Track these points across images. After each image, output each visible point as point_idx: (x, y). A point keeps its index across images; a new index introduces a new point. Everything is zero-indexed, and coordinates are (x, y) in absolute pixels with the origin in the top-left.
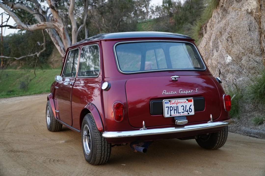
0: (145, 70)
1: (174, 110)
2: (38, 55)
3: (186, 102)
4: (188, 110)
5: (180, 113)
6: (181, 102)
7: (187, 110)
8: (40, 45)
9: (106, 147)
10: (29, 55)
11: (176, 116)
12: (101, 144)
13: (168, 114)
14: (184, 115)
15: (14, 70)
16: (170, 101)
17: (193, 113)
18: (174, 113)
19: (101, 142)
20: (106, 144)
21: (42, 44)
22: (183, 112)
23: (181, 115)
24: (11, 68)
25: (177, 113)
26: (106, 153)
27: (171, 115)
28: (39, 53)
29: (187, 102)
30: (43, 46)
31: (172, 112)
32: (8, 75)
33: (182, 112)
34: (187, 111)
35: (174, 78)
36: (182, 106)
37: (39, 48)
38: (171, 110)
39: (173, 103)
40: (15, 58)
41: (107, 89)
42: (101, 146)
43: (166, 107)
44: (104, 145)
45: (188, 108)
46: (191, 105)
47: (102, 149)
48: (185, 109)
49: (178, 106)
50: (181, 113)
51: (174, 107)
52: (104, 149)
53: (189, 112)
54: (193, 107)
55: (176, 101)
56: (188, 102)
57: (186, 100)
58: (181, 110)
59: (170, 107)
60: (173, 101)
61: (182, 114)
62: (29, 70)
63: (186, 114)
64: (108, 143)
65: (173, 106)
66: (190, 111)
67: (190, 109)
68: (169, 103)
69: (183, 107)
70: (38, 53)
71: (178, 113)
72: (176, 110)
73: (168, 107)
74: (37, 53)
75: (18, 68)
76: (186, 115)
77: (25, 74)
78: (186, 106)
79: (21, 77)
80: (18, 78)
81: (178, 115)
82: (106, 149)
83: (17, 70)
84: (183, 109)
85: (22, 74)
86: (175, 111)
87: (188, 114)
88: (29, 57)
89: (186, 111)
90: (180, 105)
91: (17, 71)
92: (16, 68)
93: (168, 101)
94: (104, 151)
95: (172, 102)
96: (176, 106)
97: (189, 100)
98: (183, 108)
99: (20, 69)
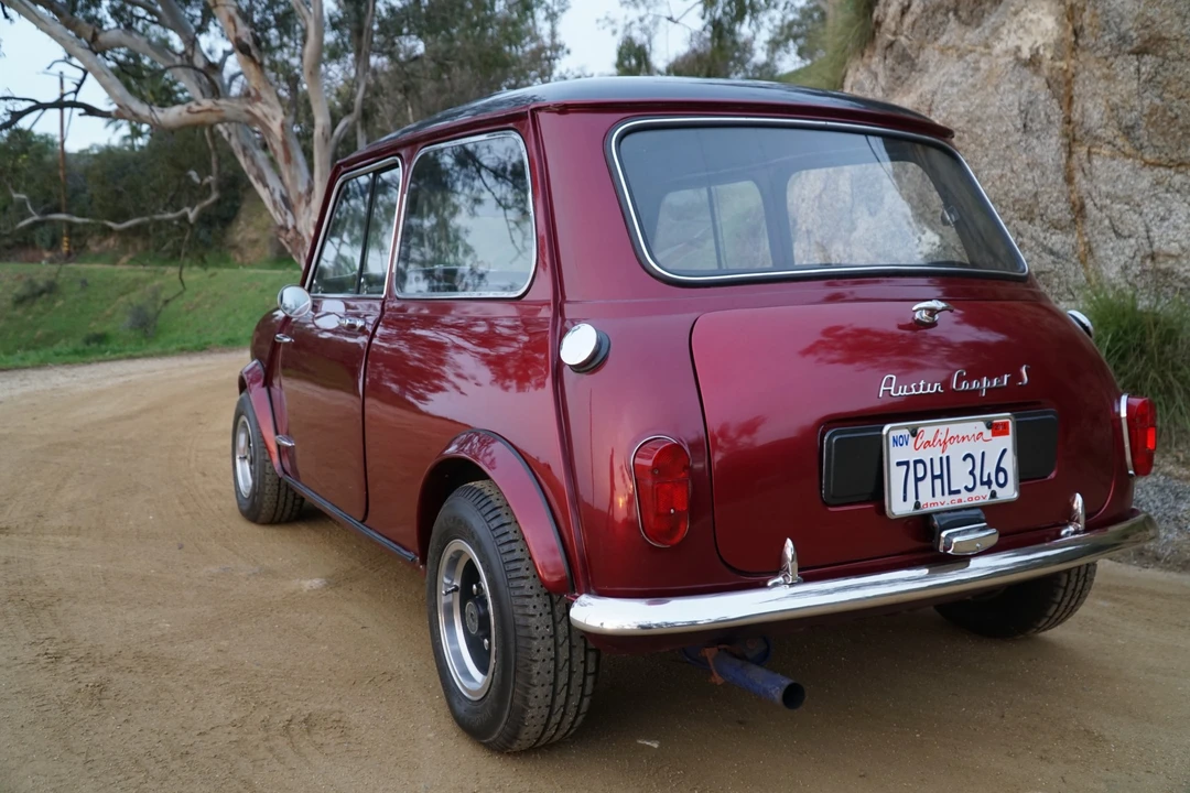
0: (797, 263)
1: (934, 477)
2: (192, 215)
3: (981, 433)
4: (993, 478)
5: (958, 492)
6: (963, 438)
7: (985, 479)
8: (197, 180)
9: (579, 669)
10: (157, 217)
11: (940, 507)
12: (555, 660)
13: (905, 500)
14: (974, 502)
15: (108, 267)
16: (914, 433)
17: (1009, 493)
18: (933, 495)
19: (552, 649)
20: (579, 655)
21: (206, 180)
22: (970, 486)
23: (963, 504)
24: (97, 258)
25: (943, 494)
26: (574, 702)
27: (917, 506)
28: (197, 209)
29: (988, 433)
30: (209, 185)
31: (925, 486)
32: (89, 281)
33: (966, 488)
34: (989, 483)
35: (926, 309)
36: (964, 459)
37: (197, 193)
38: (917, 480)
39: (928, 442)
40: (110, 224)
41: (591, 365)
42: (551, 665)
43: (899, 464)
44: (570, 660)
45: (990, 468)
46: (1004, 451)
47: (554, 684)
48: (977, 472)
49: (948, 458)
50: (963, 491)
51: (932, 460)
52: (568, 684)
53: (994, 486)
54: (1009, 463)
55: (943, 428)
56: (994, 435)
57: (981, 426)
58: (960, 478)
59: (916, 462)
60: (929, 429)
61: (965, 495)
62: (163, 268)
63: (982, 494)
64: (587, 651)
65: (925, 455)
66: (1002, 481)
67: (999, 469)
68: (912, 440)
69: (969, 460)
70: (193, 208)
71: (951, 493)
72: (941, 477)
73: (907, 463)
74: (187, 210)
75: (125, 259)
76: (981, 501)
77: (145, 282)
78: (983, 453)
79: (134, 290)
80: (122, 294)
81: (948, 502)
82: (577, 679)
83: (119, 267)
84: (972, 473)
85: (137, 281)
86: (938, 482)
87: (993, 495)
88: (159, 222)
89: (982, 483)
90: (956, 452)
91: (120, 271)
92: (115, 261)
93: (906, 432)
94: (564, 694)
95: (925, 439)
96: (941, 458)
97: (997, 425)
98: (971, 468)
99: (128, 263)
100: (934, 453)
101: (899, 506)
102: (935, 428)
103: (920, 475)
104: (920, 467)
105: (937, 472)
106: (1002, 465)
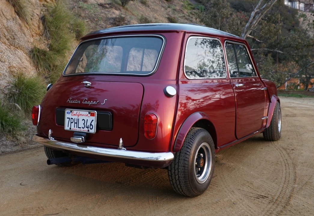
1: (75, 123)
3: (88, 115)
4: (89, 126)
5: (80, 128)
6: (83, 115)
7: (87, 126)
11: (76, 130)
13: (68, 126)
14: (84, 131)
16: (72, 112)
17: (93, 131)
18: (74, 127)
22: (83, 127)
23: (81, 131)
25: (77, 127)
27: (70, 128)
29: (89, 115)
31: (73, 124)
34: (88, 127)
36: (83, 120)
38: (71, 123)
39: (75, 114)
43: (68, 118)
45: (89, 124)
46: (93, 120)
49: (79, 119)
50: (81, 128)
51: (75, 119)
53: (89, 129)
54: (94, 124)
55: (78, 112)
56: (91, 116)
57: (88, 113)
58: (81, 124)
59: (71, 118)
60: (75, 112)
61: (82, 129)
63: (86, 130)
65: (74, 117)
66: (91, 128)
67: (91, 125)
69: (84, 121)
72: (77, 123)
73: (69, 118)
76: (86, 132)
78: (87, 120)
81: (78, 129)
84: (84, 124)
87: (88, 131)
89: (86, 127)
90: (81, 118)
93: (70, 111)
95: (74, 114)
96: (77, 119)
97: (92, 113)
98: (84, 123)
100: (76, 117)
101: (67, 128)
102: (76, 111)
103: (72, 122)
104: (72, 120)
105: (76, 122)
106: (92, 124)
